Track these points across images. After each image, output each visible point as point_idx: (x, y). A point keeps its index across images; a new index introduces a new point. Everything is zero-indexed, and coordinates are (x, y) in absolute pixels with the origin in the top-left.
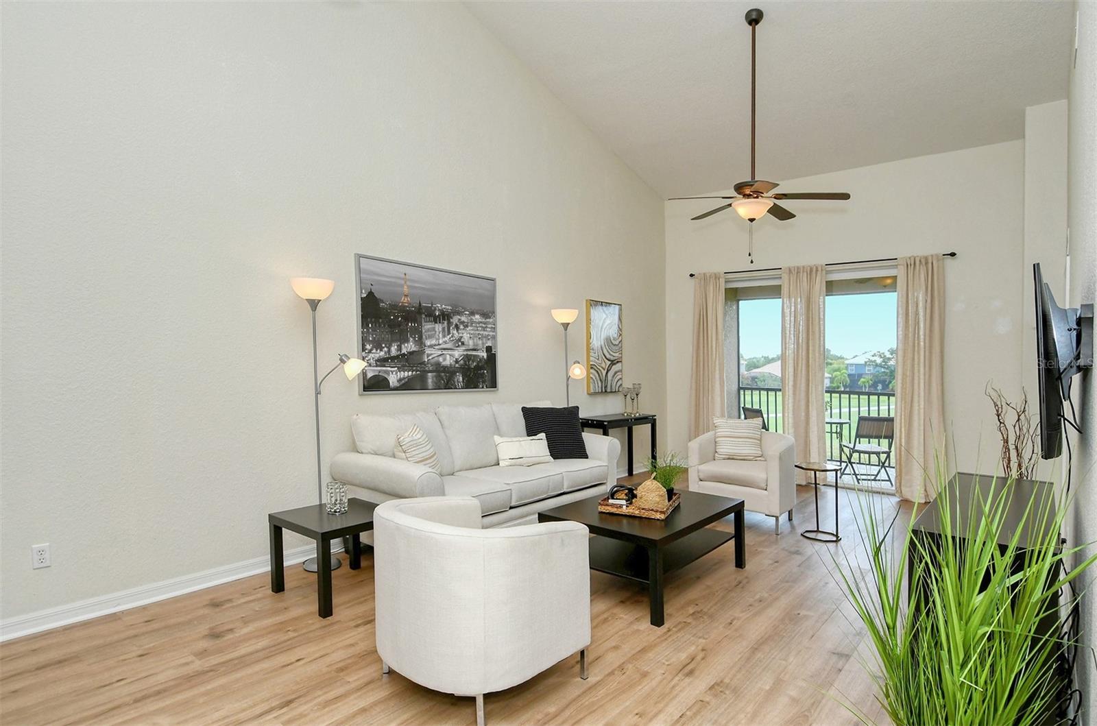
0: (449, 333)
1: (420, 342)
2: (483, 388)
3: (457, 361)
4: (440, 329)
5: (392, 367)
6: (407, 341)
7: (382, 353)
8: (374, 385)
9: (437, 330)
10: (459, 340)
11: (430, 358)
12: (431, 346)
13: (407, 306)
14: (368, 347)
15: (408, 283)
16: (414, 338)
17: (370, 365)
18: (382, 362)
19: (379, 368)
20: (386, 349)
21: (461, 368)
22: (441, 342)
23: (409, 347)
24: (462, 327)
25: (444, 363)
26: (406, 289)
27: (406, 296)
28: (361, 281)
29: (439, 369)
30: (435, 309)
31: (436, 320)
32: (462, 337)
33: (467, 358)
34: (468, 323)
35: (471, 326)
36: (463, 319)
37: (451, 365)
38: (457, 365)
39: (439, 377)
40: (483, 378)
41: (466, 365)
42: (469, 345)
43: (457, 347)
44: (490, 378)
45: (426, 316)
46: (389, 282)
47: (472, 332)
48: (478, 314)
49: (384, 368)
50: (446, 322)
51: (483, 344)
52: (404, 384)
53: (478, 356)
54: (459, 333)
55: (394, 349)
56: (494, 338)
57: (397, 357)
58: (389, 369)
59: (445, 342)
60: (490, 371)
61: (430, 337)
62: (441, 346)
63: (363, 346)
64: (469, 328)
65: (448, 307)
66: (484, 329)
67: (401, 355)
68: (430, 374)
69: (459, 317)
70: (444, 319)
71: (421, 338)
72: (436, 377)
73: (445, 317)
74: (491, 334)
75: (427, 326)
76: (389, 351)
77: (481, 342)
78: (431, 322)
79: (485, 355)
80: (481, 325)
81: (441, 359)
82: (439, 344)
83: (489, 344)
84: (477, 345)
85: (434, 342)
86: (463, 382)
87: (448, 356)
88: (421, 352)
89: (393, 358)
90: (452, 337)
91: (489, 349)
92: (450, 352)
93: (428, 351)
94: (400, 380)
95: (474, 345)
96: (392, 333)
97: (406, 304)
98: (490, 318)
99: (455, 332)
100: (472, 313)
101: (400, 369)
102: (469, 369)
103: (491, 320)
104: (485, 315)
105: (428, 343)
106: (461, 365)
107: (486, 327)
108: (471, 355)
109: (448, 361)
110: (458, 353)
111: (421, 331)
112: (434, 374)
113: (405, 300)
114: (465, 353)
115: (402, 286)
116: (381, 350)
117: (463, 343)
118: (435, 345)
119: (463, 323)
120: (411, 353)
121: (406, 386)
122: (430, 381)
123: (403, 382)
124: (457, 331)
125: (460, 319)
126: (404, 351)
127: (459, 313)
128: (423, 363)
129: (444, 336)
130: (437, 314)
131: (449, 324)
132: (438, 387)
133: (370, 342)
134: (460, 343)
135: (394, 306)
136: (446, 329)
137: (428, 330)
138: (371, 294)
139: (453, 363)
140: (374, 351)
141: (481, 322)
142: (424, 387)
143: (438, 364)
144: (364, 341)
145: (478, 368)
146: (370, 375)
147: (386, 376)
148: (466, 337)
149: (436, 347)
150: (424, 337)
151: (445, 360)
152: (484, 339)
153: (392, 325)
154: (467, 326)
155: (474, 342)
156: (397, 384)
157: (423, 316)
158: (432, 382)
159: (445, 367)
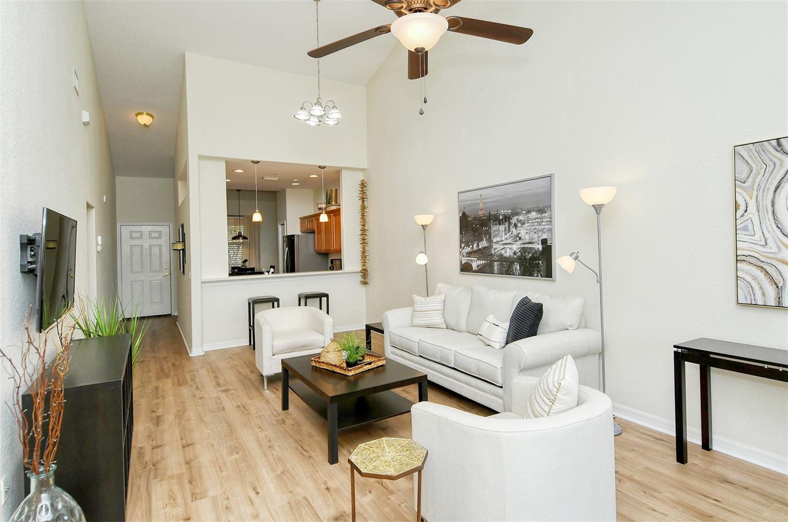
0: (509, 232)
1: (490, 240)
2: (537, 276)
3: (515, 253)
4: (503, 229)
5: (474, 258)
6: (482, 240)
7: (469, 249)
8: (466, 268)
9: (501, 230)
10: (517, 236)
11: (496, 251)
12: (496, 243)
13: (482, 217)
14: (463, 246)
15: (483, 201)
16: (486, 238)
17: (464, 256)
18: (469, 254)
19: (468, 258)
20: (471, 246)
21: (518, 258)
22: (503, 239)
23: (484, 244)
24: (519, 225)
25: (505, 255)
26: (481, 205)
27: (482, 210)
28: (460, 207)
29: (502, 259)
30: (500, 215)
31: (500, 222)
32: (519, 233)
33: (524, 250)
34: (525, 221)
35: (528, 223)
36: (521, 218)
37: (510, 256)
38: (515, 256)
39: (501, 266)
40: (538, 268)
41: (523, 256)
42: (525, 239)
43: (515, 242)
44: (545, 267)
45: (494, 221)
46: (471, 204)
47: (528, 228)
48: (533, 211)
49: (470, 258)
50: (507, 223)
51: (538, 237)
52: (481, 268)
53: (534, 248)
54: (517, 230)
55: (475, 246)
56: (550, 230)
57: (477, 250)
58: (472, 258)
59: (506, 239)
60: (545, 262)
61: (496, 236)
62: (504, 242)
63: (461, 245)
64: (526, 225)
65: (508, 211)
66: (540, 224)
67: (478, 249)
68: (495, 263)
69: (517, 217)
70: (506, 221)
71: (490, 237)
72: (500, 265)
73: (507, 218)
74: (547, 227)
75: (494, 228)
76: (473, 247)
77: (536, 236)
78: (496, 224)
79: (540, 247)
80: (537, 220)
81: (503, 252)
82: (502, 241)
83: (545, 236)
84: (533, 239)
85: (498, 239)
86: (520, 270)
87: (508, 249)
88: (490, 247)
89: (475, 252)
90: (512, 234)
91: (544, 242)
92: (510, 246)
93: (495, 246)
94: (478, 266)
95: (530, 239)
96: (474, 236)
97: (481, 216)
98: (546, 212)
99: (514, 230)
100: (529, 212)
101: (479, 259)
102: (525, 259)
103: (547, 214)
104: (541, 211)
105: (495, 240)
106: (518, 256)
107: (543, 221)
108: (527, 247)
109: (508, 253)
110: (516, 247)
111: (490, 233)
112: (499, 263)
113: (481, 213)
114: (522, 246)
115: (479, 204)
116: (469, 247)
117: (520, 238)
118: (499, 241)
119: (520, 221)
120: (485, 248)
121: (482, 270)
122: (496, 268)
123: (480, 267)
124: (516, 228)
125: (518, 219)
126: (480, 247)
127: (517, 214)
128: (491, 255)
129: (506, 234)
130: (501, 218)
131: (510, 224)
132: (501, 273)
133: (463, 242)
134: (518, 238)
135: (475, 219)
136: (507, 229)
137: (495, 231)
138: (464, 214)
139: (512, 255)
140: (465, 248)
141: (537, 218)
142: (492, 272)
143: (501, 255)
144: (461, 242)
145: (533, 258)
146: (463, 262)
147: (471, 263)
148: (523, 232)
149: (500, 243)
150: (492, 236)
151: (506, 252)
152: (540, 233)
153: (475, 230)
154: (524, 224)
155: (530, 237)
156: (476, 269)
157: (492, 222)
158: (497, 269)
159: (506, 258)
